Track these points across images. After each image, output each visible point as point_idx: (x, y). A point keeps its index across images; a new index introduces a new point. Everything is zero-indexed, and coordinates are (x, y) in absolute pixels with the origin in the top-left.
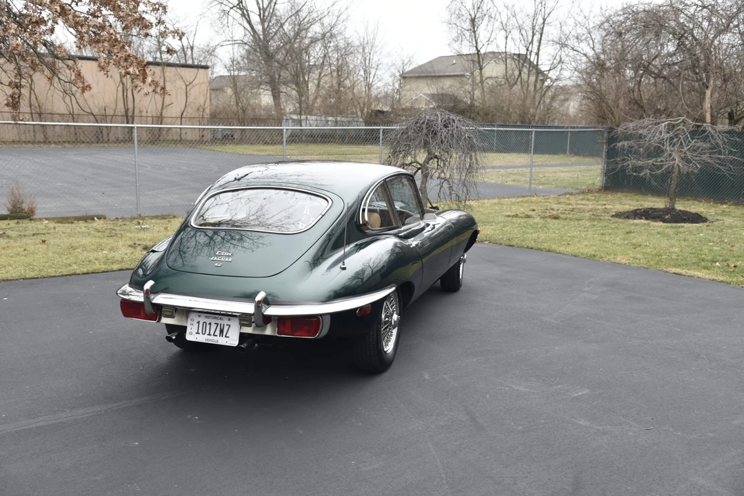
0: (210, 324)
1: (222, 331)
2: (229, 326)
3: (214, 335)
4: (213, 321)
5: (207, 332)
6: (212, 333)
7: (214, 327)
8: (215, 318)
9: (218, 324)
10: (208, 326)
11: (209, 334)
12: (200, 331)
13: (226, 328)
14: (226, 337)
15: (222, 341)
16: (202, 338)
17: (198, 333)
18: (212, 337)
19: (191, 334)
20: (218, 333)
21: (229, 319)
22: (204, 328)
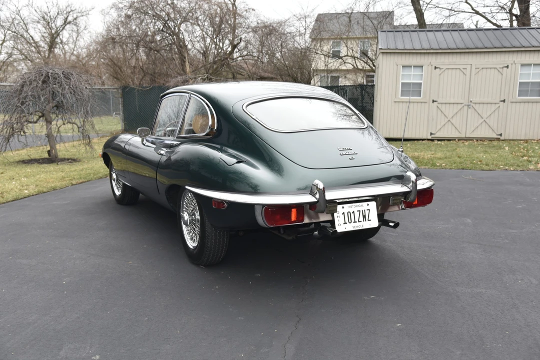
0: (353, 212)
1: (364, 216)
2: (369, 210)
3: (359, 222)
4: (355, 210)
5: (353, 220)
6: (357, 220)
7: (357, 214)
8: (356, 206)
9: (360, 211)
10: (352, 215)
11: (355, 222)
12: (347, 221)
13: (367, 212)
14: (368, 220)
15: (366, 225)
16: (350, 227)
17: (345, 223)
18: (358, 224)
19: (340, 225)
20: (361, 218)
21: (368, 205)
22: (349, 217)
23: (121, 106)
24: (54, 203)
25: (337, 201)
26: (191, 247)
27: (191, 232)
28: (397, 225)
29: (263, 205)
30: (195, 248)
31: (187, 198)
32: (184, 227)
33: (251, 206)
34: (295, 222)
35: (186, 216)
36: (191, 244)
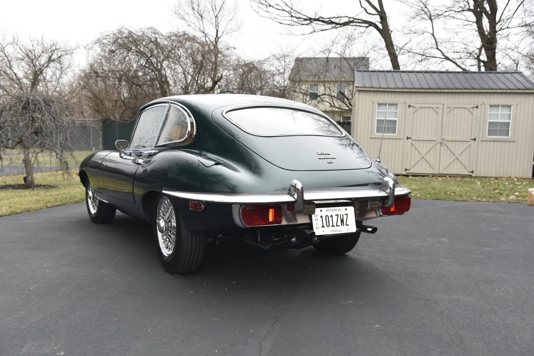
0: (331, 216)
1: (342, 221)
2: (347, 215)
3: (337, 226)
4: (333, 214)
5: (331, 224)
6: (335, 224)
7: (335, 218)
8: (335, 210)
9: (338, 215)
10: (330, 219)
11: (333, 226)
12: (325, 225)
13: (345, 217)
14: (346, 225)
15: (344, 230)
16: (328, 231)
17: (323, 227)
18: (336, 228)
19: (317, 228)
20: (339, 223)
21: (346, 209)
22: (327, 221)
23: (101, 139)
24: (27, 221)
25: (316, 202)
26: (166, 255)
27: (166, 241)
28: (375, 230)
29: (241, 204)
30: (170, 256)
31: (163, 206)
32: (159, 234)
33: (229, 205)
34: (272, 223)
35: (162, 223)
36: (166, 252)
